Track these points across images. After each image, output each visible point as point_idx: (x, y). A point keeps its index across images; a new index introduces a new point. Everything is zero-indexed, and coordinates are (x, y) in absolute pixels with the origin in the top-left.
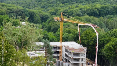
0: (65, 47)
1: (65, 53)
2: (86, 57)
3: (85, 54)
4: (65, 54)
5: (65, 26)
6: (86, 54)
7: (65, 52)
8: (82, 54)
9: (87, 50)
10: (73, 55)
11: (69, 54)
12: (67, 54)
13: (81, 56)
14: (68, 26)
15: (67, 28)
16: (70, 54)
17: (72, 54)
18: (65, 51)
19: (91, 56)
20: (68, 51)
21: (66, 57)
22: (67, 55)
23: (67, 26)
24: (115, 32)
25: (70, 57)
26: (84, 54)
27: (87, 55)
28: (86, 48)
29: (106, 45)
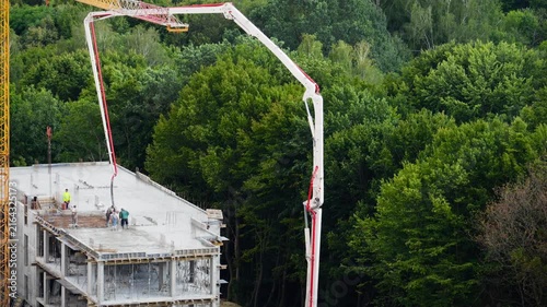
0: (32, 213)
1: (42, 261)
2: (223, 288)
3: (207, 270)
4: (41, 270)
5: (33, 29)
6: (216, 262)
7: (34, 257)
8: (185, 264)
9: (223, 232)
10: (107, 281)
11: (74, 268)
12: (57, 269)
13: (178, 280)
14: (54, 33)
15: (45, 43)
16: (81, 268)
17: (95, 265)
18: (33, 247)
19: (258, 282)
20: (64, 243)
21: (51, 294)
22: (53, 281)
23: (49, 27)
24: (466, 65)
25: (85, 300)
26: (200, 263)
27: (223, 274)
28: (219, 214)
29: (387, 187)
